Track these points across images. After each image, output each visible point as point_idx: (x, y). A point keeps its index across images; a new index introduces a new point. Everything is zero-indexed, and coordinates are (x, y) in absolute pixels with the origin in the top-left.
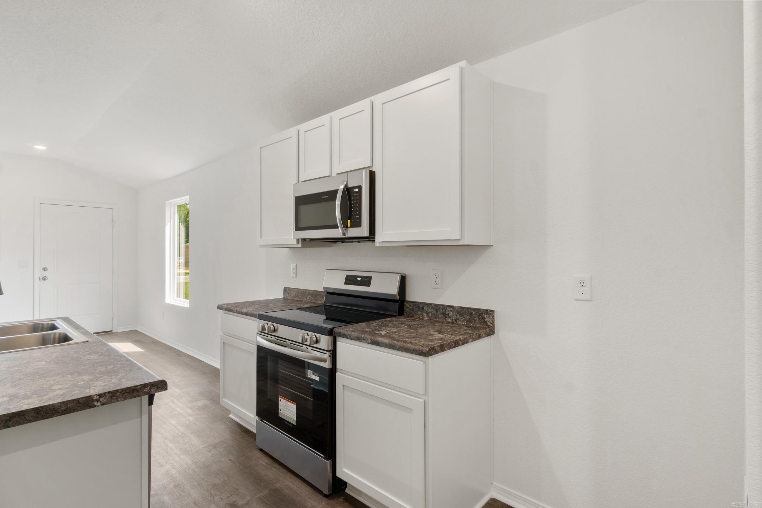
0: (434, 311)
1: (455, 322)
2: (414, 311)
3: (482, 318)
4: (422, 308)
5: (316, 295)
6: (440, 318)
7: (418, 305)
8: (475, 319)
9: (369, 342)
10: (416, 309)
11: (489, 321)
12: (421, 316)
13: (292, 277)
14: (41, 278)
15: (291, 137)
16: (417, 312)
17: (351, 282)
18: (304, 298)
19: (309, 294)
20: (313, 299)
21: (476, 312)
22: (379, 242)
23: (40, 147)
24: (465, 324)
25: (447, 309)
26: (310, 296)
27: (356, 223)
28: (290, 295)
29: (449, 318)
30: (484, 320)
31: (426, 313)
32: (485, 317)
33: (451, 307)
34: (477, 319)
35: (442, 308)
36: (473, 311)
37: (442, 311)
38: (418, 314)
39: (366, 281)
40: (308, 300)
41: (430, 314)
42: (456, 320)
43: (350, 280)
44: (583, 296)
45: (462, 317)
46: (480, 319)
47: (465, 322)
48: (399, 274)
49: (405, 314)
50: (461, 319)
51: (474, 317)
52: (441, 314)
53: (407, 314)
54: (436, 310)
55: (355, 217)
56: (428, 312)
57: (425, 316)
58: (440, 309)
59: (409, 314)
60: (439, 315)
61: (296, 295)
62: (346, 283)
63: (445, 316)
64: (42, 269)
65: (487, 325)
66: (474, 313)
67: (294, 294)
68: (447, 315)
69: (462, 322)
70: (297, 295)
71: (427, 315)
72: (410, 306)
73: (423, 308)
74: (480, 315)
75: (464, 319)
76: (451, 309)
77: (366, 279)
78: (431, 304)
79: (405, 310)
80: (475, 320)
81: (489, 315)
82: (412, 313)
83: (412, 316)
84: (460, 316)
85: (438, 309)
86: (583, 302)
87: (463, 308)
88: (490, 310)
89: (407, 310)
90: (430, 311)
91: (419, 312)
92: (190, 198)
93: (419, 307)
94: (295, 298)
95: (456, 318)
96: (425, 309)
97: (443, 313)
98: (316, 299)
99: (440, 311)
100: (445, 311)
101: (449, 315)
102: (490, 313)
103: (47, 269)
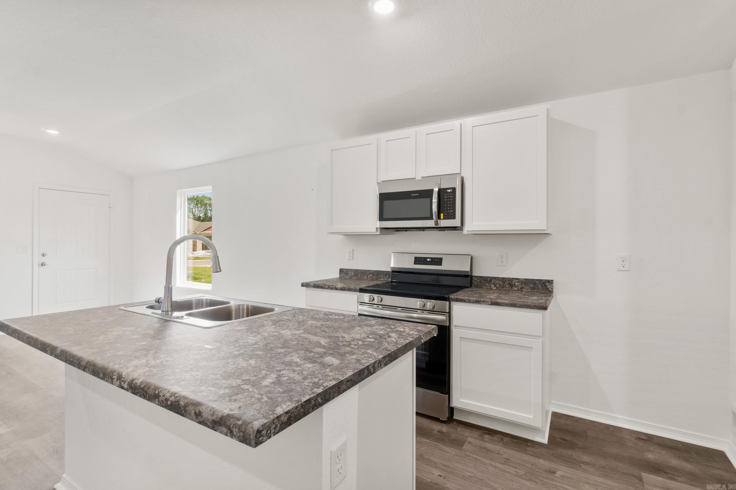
0: (501, 283)
1: (520, 289)
2: (482, 283)
3: (545, 286)
4: (489, 281)
5: (378, 274)
6: (507, 288)
7: (485, 279)
8: (539, 286)
9: (490, 303)
10: (484, 281)
11: (550, 288)
12: (489, 286)
13: (348, 259)
14: (40, 264)
15: (370, 144)
16: (485, 284)
17: (421, 263)
18: (364, 276)
19: (369, 273)
20: (374, 277)
21: (539, 281)
22: (467, 231)
23: (53, 132)
24: (529, 291)
25: (513, 280)
26: (371, 275)
27: (449, 216)
28: (348, 275)
29: (515, 287)
30: (546, 287)
31: (493, 284)
32: (547, 285)
33: (517, 279)
34: (540, 287)
35: (509, 280)
36: (536, 281)
37: (508, 282)
38: (486, 285)
39: (438, 261)
40: (369, 278)
41: (498, 285)
42: (521, 288)
43: (418, 260)
44: (623, 268)
45: (527, 286)
46: (543, 286)
47: (530, 289)
48: (470, 256)
49: (473, 286)
50: (526, 287)
51: (538, 285)
52: (507, 285)
53: (475, 285)
54: (503, 281)
55: (448, 211)
56: (495, 283)
57: (492, 286)
58: (507, 281)
59: (477, 286)
60: (505, 285)
61: (354, 275)
62: (415, 263)
63: (512, 286)
64: (41, 255)
65: (548, 290)
66: (537, 282)
67: (352, 274)
68: (513, 285)
69: (527, 289)
70: (356, 274)
71: (494, 286)
72: (478, 280)
73: (491, 281)
74: (543, 284)
75: (529, 287)
76: (517, 281)
77: (437, 260)
78: (498, 278)
79: (473, 283)
80: (538, 288)
81: (550, 283)
82: (480, 285)
83: (480, 287)
84: (525, 285)
85: (505, 281)
86: (624, 272)
87: (528, 279)
88: (551, 280)
89: (475, 283)
90: (498, 282)
91: (486, 284)
92: (212, 187)
93: (486, 280)
94: (354, 277)
95: (521, 287)
96: (493, 281)
97: (509, 284)
98: (378, 277)
99: (507, 282)
100: (511, 282)
101: (515, 285)
102: (551, 282)
103: (46, 255)
